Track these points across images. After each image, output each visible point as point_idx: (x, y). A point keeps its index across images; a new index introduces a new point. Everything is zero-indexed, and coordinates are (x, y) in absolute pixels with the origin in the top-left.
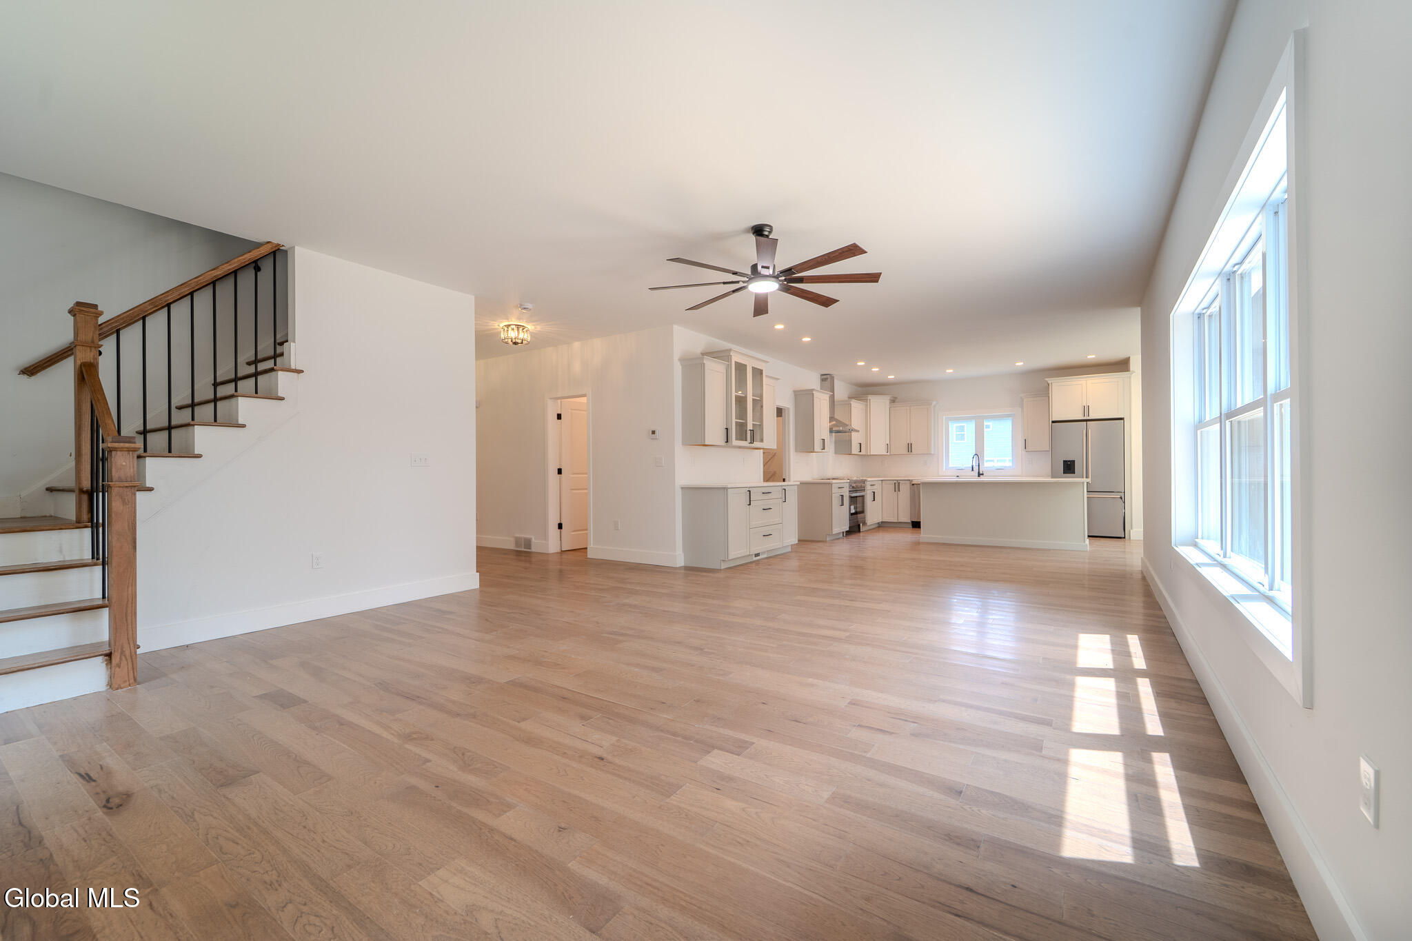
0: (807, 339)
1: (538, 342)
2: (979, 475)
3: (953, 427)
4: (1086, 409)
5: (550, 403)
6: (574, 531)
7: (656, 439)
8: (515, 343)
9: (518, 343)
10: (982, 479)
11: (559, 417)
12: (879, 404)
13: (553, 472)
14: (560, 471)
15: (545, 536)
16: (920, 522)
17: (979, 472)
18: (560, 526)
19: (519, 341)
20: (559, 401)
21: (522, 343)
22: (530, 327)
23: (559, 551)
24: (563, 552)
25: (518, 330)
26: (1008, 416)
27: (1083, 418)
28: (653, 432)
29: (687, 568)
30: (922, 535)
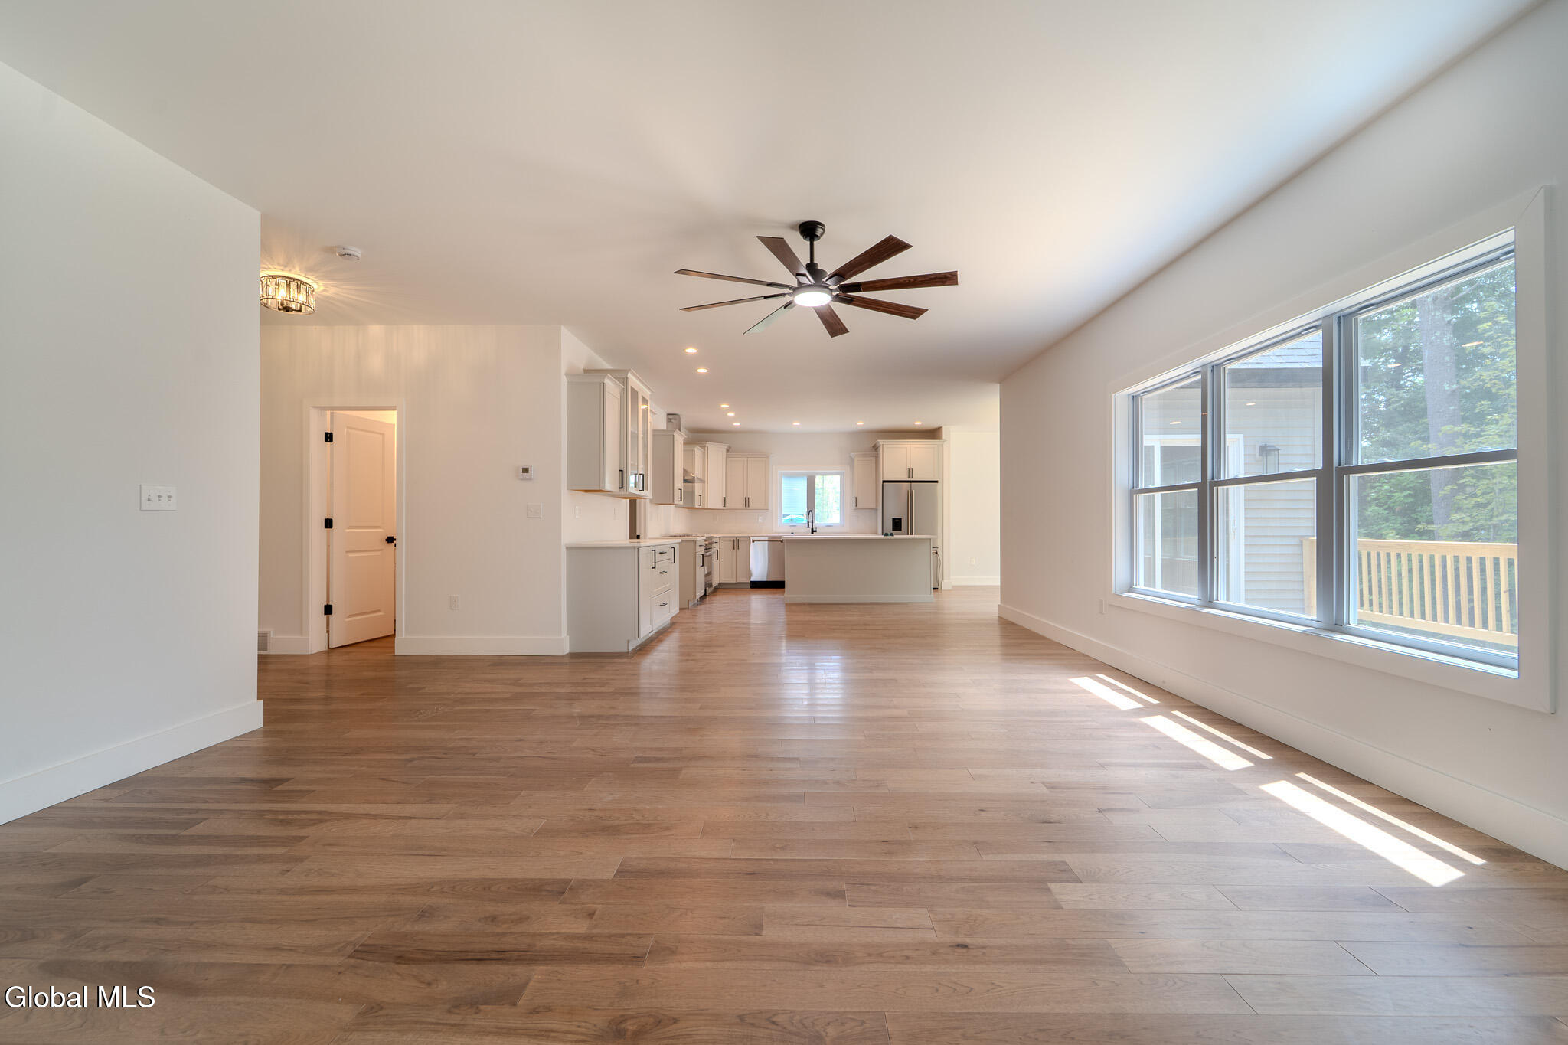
0: (702, 371)
1: (327, 314)
2: (813, 531)
3: (786, 483)
4: (910, 471)
5: (314, 414)
6: (350, 616)
7: (530, 479)
8: (287, 309)
9: (292, 310)
10: (815, 536)
11: (329, 437)
12: (716, 453)
13: (318, 524)
14: (329, 523)
15: (301, 627)
16: (784, 582)
17: (812, 529)
18: (328, 610)
19: (293, 306)
20: (328, 413)
21: (300, 311)
22: (318, 286)
23: (324, 648)
24: (330, 650)
25: (288, 286)
26: (837, 474)
27: (908, 479)
28: (526, 470)
29: (573, 656)
30: (786, 595)
